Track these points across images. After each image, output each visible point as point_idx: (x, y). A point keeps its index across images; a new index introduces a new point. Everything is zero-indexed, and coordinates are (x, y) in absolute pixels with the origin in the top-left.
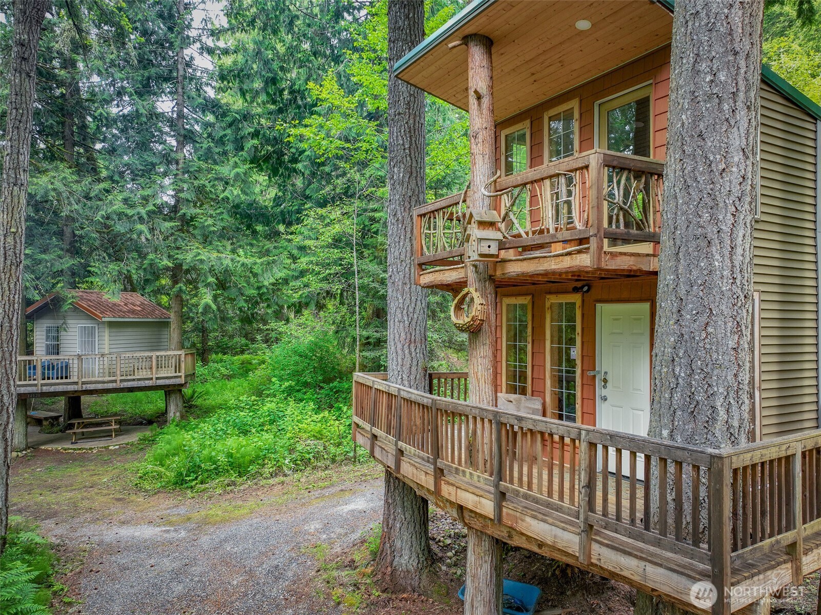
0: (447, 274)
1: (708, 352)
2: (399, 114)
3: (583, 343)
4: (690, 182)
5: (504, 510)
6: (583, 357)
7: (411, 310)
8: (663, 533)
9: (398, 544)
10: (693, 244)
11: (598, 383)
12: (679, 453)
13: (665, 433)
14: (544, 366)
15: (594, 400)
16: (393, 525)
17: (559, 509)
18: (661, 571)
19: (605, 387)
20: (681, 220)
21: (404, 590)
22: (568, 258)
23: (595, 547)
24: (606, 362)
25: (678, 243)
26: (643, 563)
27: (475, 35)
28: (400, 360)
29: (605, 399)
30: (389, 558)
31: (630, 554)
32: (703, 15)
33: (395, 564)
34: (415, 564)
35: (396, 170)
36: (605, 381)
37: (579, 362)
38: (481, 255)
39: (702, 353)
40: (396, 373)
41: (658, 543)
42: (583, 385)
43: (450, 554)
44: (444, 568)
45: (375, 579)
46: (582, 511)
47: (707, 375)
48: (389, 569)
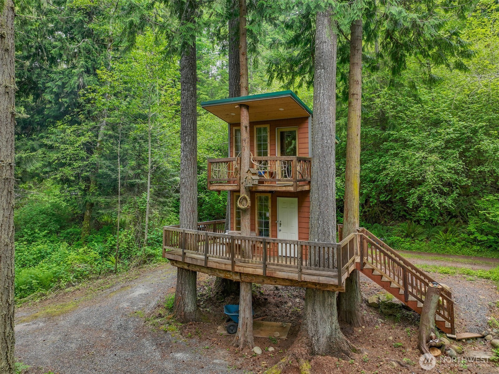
0: (226, 187)
1: (328, 216)
2: (189, 114)
3: (272, 211)
4: (322, 169)
5: (267, 271)
6: (272, 216)
7: (193, 198)
8: (324, 267)
9: (187, 301)
10: (323, 186)
11: (278, 225)
12: (329, 245)
13: (316, 240)
14: (255, 219)
15: (277, 231)
16: (185, 293)
17: (290, 267)
18: (324, 277)
19: (280, 226)
20: (319, 179)
21: (189, 321)
22: (285, 187)
23: (303, 276)
24: (280, 217)
25: (319, 186)
26: (318, 277)
27: (245, 105)
28: (188, 219)
29: (280, 230)
30: (182, 309)
31: (314, 275)
32: (324, 123)
33: (185, 310)
34: (193, 309)
35: (187, 137)
36: (280, 224)
37: (270, 218)
38: (253, 185)
39: (326, 217)
40: (187, 225)
41: (324, 270)
42: (272, 226)
43: (201, 303)
44: (201, 309)
45: (177, 319)
46: (299, 266)
47: (327, 223)
48: (183, 313)
